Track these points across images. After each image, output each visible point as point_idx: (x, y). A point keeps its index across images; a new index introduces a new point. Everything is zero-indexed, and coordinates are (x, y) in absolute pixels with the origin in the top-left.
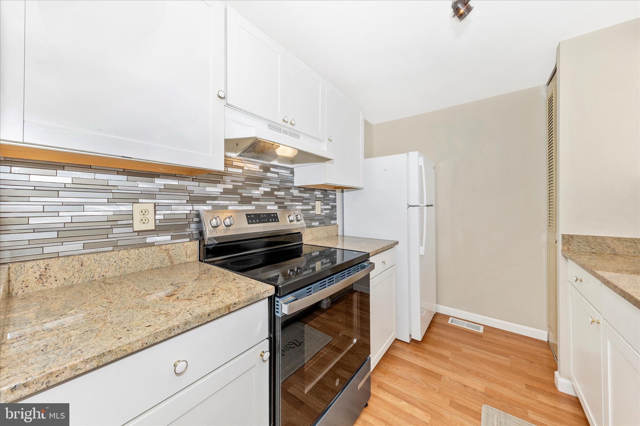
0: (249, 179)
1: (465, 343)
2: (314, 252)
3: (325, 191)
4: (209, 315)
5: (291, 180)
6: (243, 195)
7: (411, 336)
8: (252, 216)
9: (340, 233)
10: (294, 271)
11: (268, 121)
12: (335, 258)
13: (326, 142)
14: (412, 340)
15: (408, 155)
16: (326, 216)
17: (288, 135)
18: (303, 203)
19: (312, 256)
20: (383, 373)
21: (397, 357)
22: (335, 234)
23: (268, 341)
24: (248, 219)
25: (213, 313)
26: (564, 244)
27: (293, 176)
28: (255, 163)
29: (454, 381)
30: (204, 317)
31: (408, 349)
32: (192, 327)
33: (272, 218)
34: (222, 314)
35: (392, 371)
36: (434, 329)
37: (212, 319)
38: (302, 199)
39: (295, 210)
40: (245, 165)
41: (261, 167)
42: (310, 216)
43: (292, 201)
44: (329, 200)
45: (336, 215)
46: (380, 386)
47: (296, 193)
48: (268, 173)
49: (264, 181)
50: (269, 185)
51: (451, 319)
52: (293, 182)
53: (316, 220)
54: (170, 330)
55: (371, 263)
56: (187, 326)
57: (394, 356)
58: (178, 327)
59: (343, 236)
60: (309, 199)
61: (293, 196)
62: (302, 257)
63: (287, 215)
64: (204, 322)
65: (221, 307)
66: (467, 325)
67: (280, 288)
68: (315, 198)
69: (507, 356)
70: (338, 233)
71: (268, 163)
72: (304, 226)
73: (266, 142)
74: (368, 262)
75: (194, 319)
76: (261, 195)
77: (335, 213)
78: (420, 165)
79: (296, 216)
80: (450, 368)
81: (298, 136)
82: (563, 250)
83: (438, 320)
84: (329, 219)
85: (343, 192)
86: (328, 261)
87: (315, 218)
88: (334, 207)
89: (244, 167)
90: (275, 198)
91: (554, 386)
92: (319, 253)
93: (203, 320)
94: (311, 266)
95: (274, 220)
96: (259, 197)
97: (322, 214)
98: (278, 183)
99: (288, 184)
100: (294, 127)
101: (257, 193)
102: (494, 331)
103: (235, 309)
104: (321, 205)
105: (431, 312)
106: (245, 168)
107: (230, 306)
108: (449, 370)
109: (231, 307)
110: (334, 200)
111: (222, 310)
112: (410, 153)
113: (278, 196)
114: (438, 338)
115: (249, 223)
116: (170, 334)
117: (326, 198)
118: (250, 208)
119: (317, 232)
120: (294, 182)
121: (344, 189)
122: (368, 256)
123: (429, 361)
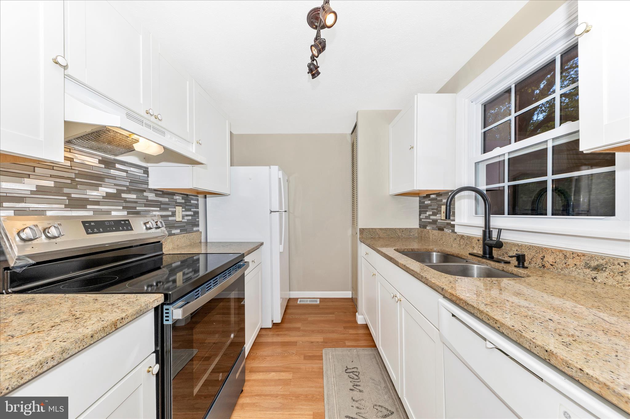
0: (81, 175)
1: (309, 314)
2: (175, 263)
3: (186, 196)
4: (92, 337)
5: (145, 181)
6: (73, 196)
7: (273, 321)
8: (92, 224)
9: (203, 240)
10: (154, 286)
11: (126, 109)
12: (198, 266)
13: (194, 145)
14: (274, 324)
15: (270, 168)
16: (188, 222)
17: (152, 129)
18: (161, 209)
19: (172, 267)
20: (253, 359)
21: (263, 342)
22: (198, 241)
23: (154, 355)
24: (86, 228)
25: (97, 333)
26: (360, 234)
27: (148, 177)
28: (93, 156)
29: (305, 342)
30: (85, 340)
31: (270, 333)
32: (71, 354)
33: (123, 226)
34: (107, 333)
35: (261, 354)
36: (289, 311)
37: (95, 340)
38: (160, 204)
39: (153, 216)
40: (76, 157)
41: (100, 162)
42: (169, 223)
43: (146, 205)
44: (191, 206)
45: (198, 221)
46: (252, 371)
47: (151, 196)
48: (112, 170)
49: (107, 180)
50: (113, 185)
51: (299, 300)
52: (147, 184)
53: (176, 228)
54: (41, 364)
55: (246, 262)
56: (64, 354)
57: (260, 342)
58: (52, 358)
59: (206, 242)
60: (168, 204)
61: (148, 200)
62: (163, 269)
63: (142, 223)
64: (85, 346)
65: (106, 325)
66: (310, 301)
67: (170, 294)
68: (175, 203)
69: (333, 313)
70: (201, 240)
71: (112, 157)
72: (166, 233)
73: (118, 133)
74: (243, 262)
75: (74, 345)
76: (101, 197)
77: (197, 220)
78: (279, 177)
79: (156, 222)
80: (302, 335)
81: (163, 133)
82: (360, 238)
83: (291, 303)
84: (191, 226)
85: (205, 197)
86: (191, 270)
87: (176, 225)
88: (196, 214)
89: (73, 158)
90: (123, 201)
91: (356, 322)
92: (181, 262)
93: (84, 343)
94: (171, 279)
95: (125, 228)
96: (99, 200)
97: (183, 220)
98: (128, 184)
99: (140, 185)
100: (160, 123)
101: (93, 194)
102: (325, 300)
103: (122, 325)
104: (183, 211)
105: (286, 298)
106: (75, 160)
107: (116, 323)
108: (301, 336)
109: (118, 322)
110: (197, 206)
111: (108, 328)
112: (272, 167)
113: (127, 200)
114: (292, 317)
115: (88, 233)
116: (42, 370)
117: (187, 204)
118: (86, 213)
119: (179, 240)
120: (149, 184)
121: (207, 195)
122: (243, 256)
123: (287, 335)
